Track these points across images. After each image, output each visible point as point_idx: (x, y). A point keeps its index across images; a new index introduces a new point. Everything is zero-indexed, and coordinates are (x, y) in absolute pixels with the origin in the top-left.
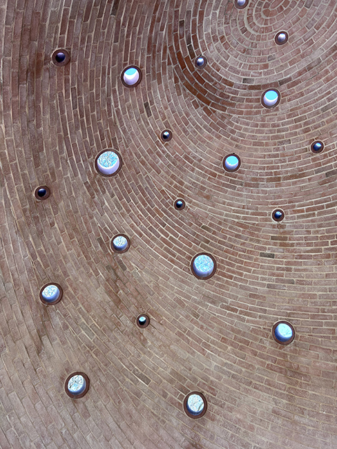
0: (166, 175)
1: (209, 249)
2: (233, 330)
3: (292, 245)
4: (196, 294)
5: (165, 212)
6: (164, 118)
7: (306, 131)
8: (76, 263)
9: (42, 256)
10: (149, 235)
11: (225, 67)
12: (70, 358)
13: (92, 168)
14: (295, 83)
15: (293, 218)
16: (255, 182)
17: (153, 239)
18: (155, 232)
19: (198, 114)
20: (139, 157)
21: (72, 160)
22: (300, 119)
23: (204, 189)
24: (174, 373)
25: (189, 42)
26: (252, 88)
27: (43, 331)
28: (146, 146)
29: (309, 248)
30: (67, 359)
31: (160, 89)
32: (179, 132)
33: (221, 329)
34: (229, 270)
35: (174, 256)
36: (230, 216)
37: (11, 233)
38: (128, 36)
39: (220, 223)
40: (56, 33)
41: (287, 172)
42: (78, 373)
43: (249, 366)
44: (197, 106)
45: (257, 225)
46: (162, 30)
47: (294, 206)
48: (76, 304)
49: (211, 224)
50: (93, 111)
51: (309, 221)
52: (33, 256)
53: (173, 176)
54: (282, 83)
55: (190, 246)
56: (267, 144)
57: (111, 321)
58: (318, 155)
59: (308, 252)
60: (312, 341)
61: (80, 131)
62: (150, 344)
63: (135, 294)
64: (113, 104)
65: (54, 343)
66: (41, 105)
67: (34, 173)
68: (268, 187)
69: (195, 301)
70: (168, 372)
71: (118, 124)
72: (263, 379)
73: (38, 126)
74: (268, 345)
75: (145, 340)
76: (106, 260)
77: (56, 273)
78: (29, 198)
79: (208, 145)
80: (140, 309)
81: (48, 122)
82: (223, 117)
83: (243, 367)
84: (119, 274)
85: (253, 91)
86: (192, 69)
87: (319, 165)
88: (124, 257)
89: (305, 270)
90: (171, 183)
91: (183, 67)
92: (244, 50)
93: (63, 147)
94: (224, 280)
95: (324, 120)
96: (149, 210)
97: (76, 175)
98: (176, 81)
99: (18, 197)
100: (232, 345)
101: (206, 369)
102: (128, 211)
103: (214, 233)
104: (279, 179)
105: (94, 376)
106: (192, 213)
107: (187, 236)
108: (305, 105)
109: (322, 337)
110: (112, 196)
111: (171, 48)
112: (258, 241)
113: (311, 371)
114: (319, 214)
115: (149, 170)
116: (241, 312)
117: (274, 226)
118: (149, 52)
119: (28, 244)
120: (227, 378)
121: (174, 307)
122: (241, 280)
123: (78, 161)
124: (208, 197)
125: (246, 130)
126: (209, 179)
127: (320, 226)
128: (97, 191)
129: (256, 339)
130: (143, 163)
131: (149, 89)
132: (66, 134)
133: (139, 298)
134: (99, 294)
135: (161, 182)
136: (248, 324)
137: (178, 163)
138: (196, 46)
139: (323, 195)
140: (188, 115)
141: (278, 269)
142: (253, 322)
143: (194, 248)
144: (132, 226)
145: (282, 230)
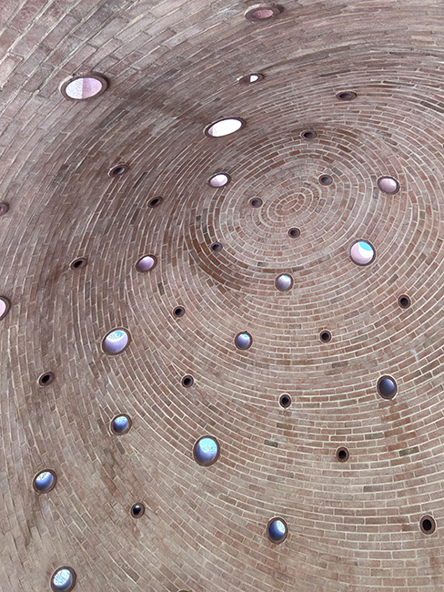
0: (175, 350)
1: (214, 432)
2: (229, 524)
3: (296, 435)
4: (195, 482)
5: (172, 389)
6: (177, 296)
7: (316, 318)
8: (73, 447)
9: (39, 442)
10: (152, 415)
11: (241, 252)
12: (58, 551)
13: (99, 348)
14: (307, 273)
15: (299, 406)
16: (265, 364)
17: (156, 419)
18: (158, 411)
19: (212, 292)
20: (148, 332)
21: (79, 344)
22: (311, 307)
23: (214, 365)
24: (164, 569)
25: (205, 231)
26: (266, 271)
27: (32, 522)
28: (156, 322)
29: (311, 441)
30: (55, 552)
31: (175, 271)
32: (192, 309)
33: (217, 523)
34: (232, 457)
35: (177, 438)
36: (239, 397)
37: (11, 421)
38: (145, 234)
39: (228, 403)
40: (77, 248)
41: (296, 356)
42: (65, 568)
43: (241, 565)
44: (211, 285)
45: (265, 409)
46: (179, 224)
47: (301, 393)
48: (69, 491)
49: (218, 405)
50: (105, 296)
51: (312, 412)
52: (31, 442)
53: (183, 352)
54: (295, 270)
55: (195, 427)
56: (279, 326)
57: (105, 510)
58: (326, 344)
59: (309, 444)
60: (302, 542)
61: (91, 316)
62: (142, 536)
63: (132, 480)
64: (126, 288)
65: (43, 535)
66: (55, 302)
67: (40, 362)
68: (277, 369)
69: (194, 489)
70: (158, 568)
71: (129, 304)
72: (251, 579)
73: (50, 319)
74: (261, 543)
75: (138, 531)
76: (104, 444)
77: (52, 459)
78: (33, 385)
79: (221, 321)
80: (136, 497)
81: (60, 314)
82: (237, 296)
83: (234, 565)
84: (116, 458)
85: (268, 274)
86: (208, 253)
87: (326, 354)
88: (124, 440)
89: (305, 464)
90: (181, 358)
91: (199, 251)
92: (259, 240)
93: (71, 334)
94: (225, 468)
95: (333, 311)
96: (154, 387)
97: (81, 357)
98: (192, 262)
99: (22, 386)
100: (226, 541)
101: (198, 566)
102: (132, 389)
103: (221, 414)
104: (288, 363)
105: (82, 571)
106: (200, 391)
107: (192, 416)
108: (317, 294)
109: (311, 538)
110: (117, 374)
111: (187, 237)
112: (264, 427)
113: (297, 574)
114: (324, 405)
115: (158, 346)
116: (239, 505)
117: (280, 412)
118: (165, 242)
119: (27, 431)
120: (217, 576)
121: (172, 495)
122: (243, 469)
123: (85, 343)
124: (217, 375)
125: (259, 309)
126: (220, 355)
127: (323, 419)
128: (101, 370)
129: (250, 535)
130: (153, 338)
131: (164, 271)
132: (76, 321)
133: (135, 484)
134: (94, 481)
135: (170, 357)
136: (245, 518)
137: (189, 338)
138: (212, 234)
139: (328, 386)
140: (201, 292)
141: (280, 459)
142: (249, 516)
143: (198, 430)
144: (135, 405)
145: (287, 417)
